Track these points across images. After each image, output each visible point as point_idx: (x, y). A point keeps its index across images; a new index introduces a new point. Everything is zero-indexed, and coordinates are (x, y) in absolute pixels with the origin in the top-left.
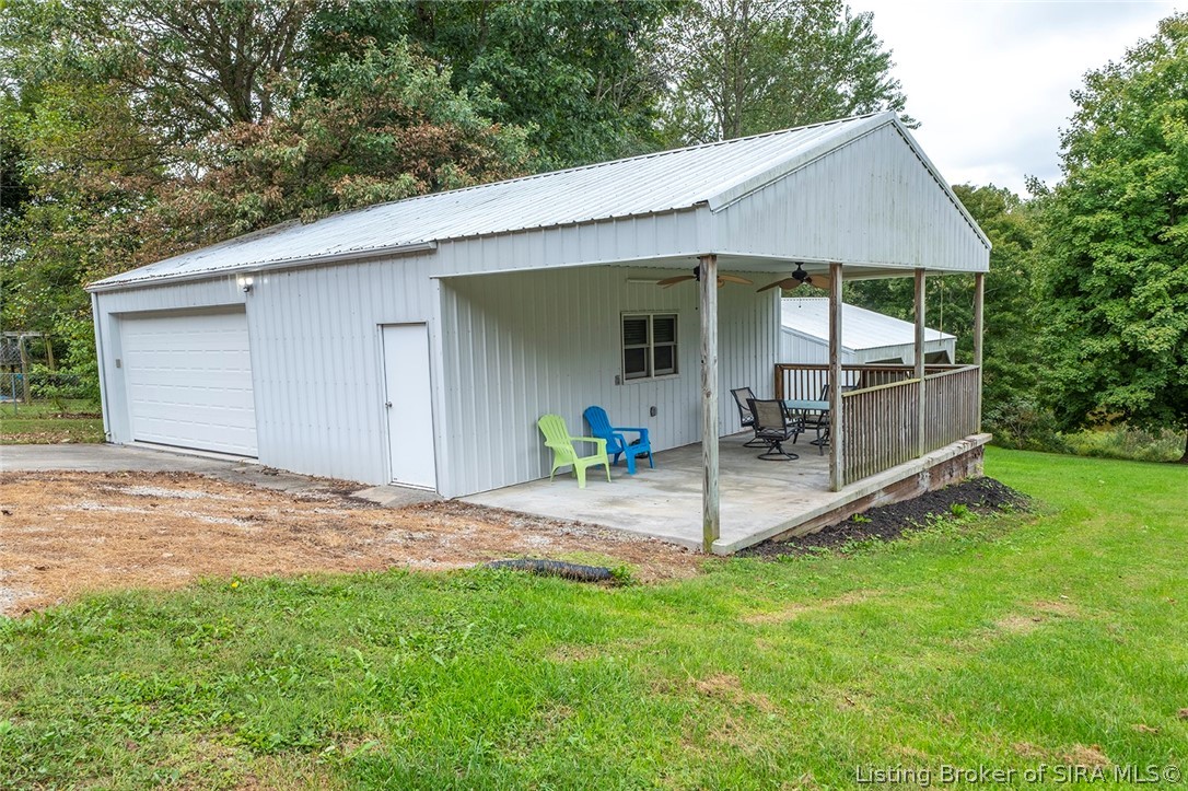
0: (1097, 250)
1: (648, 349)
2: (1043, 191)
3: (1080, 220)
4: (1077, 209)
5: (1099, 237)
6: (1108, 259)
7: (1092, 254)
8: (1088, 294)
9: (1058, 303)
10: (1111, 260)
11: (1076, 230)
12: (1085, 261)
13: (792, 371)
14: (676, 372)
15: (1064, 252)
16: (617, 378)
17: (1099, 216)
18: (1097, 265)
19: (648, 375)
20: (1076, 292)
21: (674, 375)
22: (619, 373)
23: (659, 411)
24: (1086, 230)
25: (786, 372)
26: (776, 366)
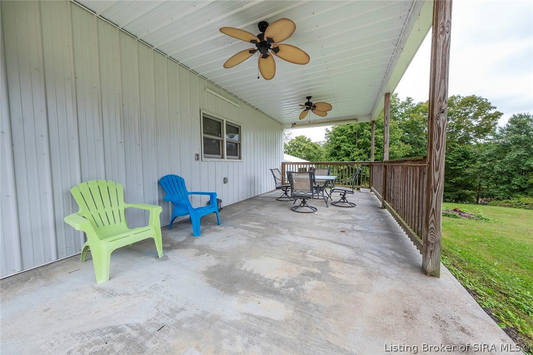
0: (342, 145)
1: (222, 141)
2: (329, 131)
3: (338, 138)
4: (336, 135)
5: (342, 142)
6: (344, 147)
7: (341, 146)
8: (339, 156)
9: (332, 158)
10: (345, 147)
11: (337, 140)
12: (339, 148)
13: (289, 165)
14: (240, 158)
15: (334, 146)
16: (197, 155)
17: (342, 137)
18: (342, 148)
19: (223, 158)
20: (336, 155)
21: (239, 160)
22: (199, 152)
23: (229, 180)
24: (339, 140)
25: (286, 165)
26: (282, 163)
